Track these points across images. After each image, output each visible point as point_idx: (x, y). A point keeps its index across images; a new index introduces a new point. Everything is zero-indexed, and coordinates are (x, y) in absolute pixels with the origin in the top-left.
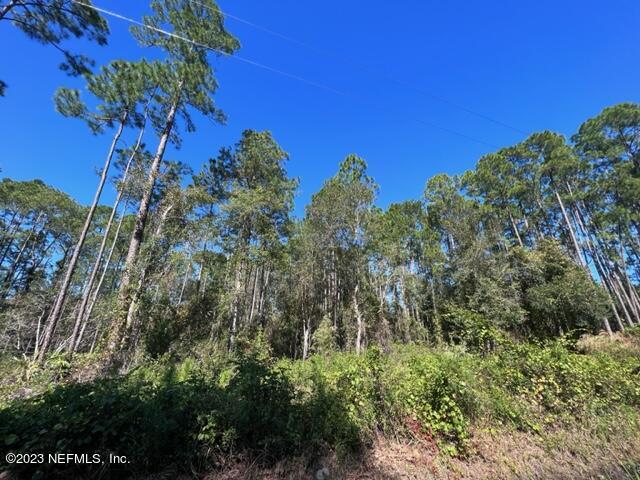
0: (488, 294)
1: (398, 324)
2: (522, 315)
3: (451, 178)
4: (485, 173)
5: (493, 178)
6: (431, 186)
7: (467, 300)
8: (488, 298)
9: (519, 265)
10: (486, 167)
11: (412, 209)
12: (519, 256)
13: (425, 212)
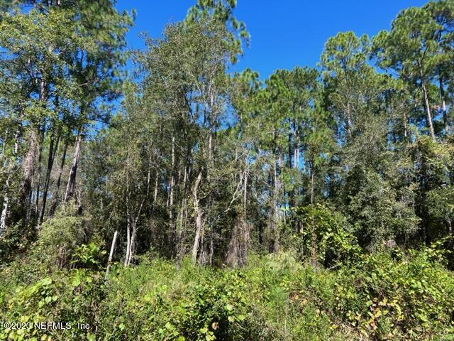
0: (374, 194)
1: (267, 230)
2: (413, 223)
3: (359, 39)
4: (401, 34)
5: (410, 42)
6: (331, 49)
7: (348, 202)
8: (374, 199)
9: (424, 160)
10: (403, 26)
11: (304, 80)
12: (424, 149)
13: (321, 86)
